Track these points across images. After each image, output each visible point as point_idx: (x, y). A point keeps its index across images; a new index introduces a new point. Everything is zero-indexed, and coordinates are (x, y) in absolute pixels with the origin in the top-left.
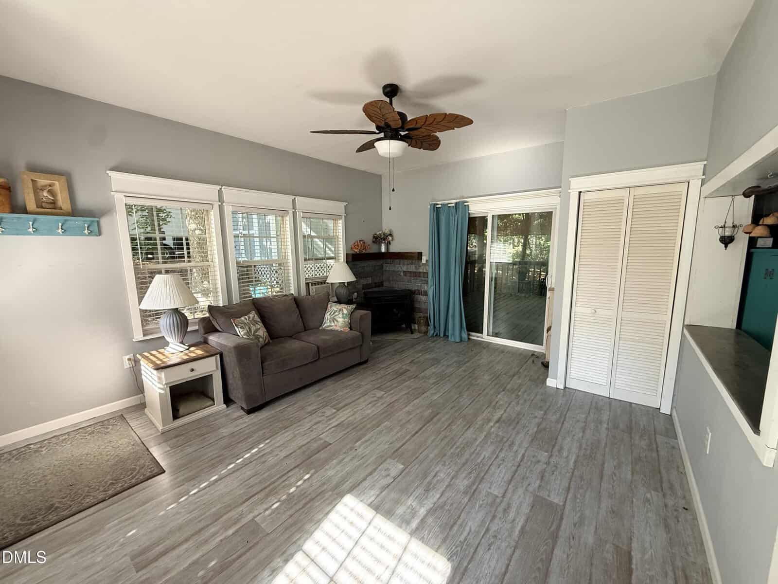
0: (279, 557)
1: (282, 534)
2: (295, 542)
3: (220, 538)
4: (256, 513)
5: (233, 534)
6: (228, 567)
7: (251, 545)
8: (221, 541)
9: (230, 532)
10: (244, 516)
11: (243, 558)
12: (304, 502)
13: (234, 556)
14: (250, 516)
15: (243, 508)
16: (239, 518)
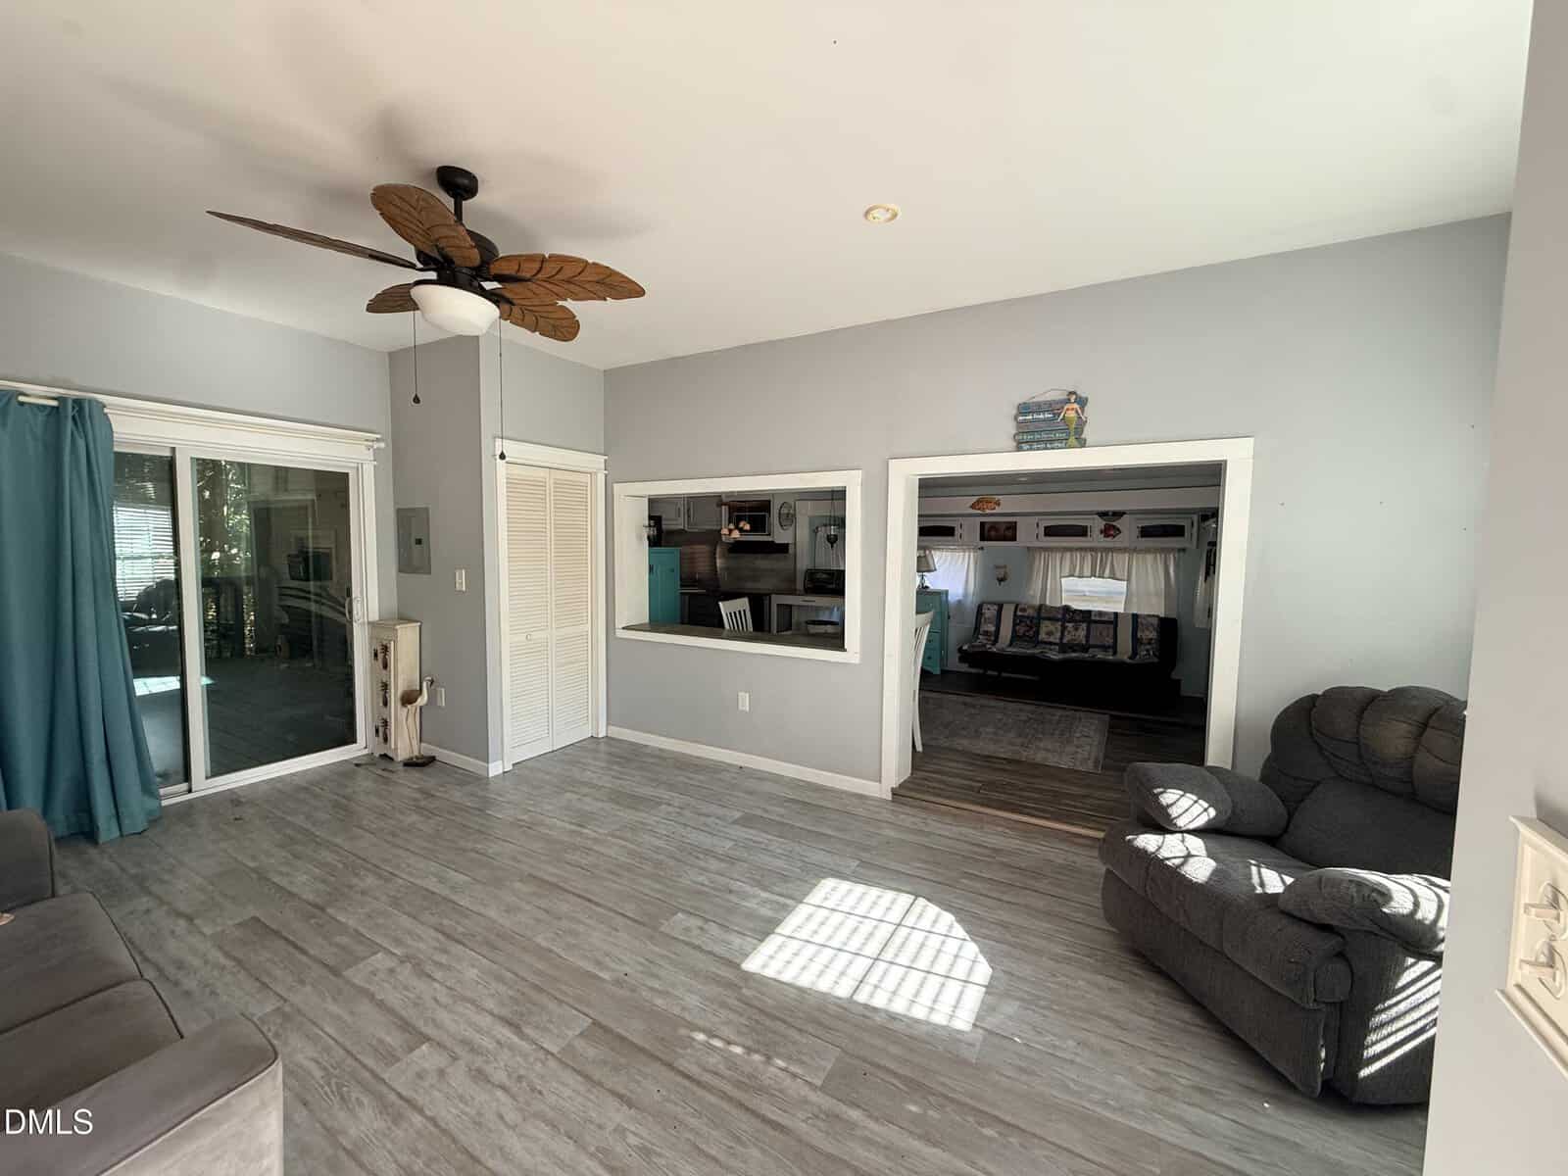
0: (874, 1020)
1: (838, 1031)
2: (845, 1009)
3: (872, 1125)
4: (805, 1091)
5: (859, 1107)
6: (912, 1080)
7: (868, 1066)
8: (877, 1120)
9: (855, 1114)
10: (816, 1110)
11: (892, 1066)
12: (768, 1022)
13: (895, 1082)
14: (815, 1097)
15: (798, 1123)
16: (822, 1116)
